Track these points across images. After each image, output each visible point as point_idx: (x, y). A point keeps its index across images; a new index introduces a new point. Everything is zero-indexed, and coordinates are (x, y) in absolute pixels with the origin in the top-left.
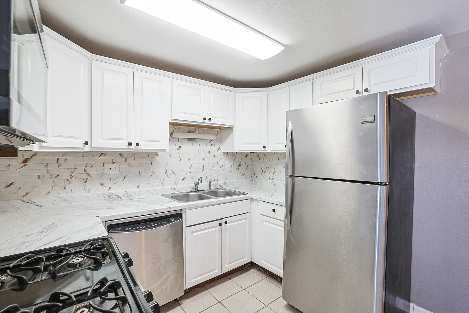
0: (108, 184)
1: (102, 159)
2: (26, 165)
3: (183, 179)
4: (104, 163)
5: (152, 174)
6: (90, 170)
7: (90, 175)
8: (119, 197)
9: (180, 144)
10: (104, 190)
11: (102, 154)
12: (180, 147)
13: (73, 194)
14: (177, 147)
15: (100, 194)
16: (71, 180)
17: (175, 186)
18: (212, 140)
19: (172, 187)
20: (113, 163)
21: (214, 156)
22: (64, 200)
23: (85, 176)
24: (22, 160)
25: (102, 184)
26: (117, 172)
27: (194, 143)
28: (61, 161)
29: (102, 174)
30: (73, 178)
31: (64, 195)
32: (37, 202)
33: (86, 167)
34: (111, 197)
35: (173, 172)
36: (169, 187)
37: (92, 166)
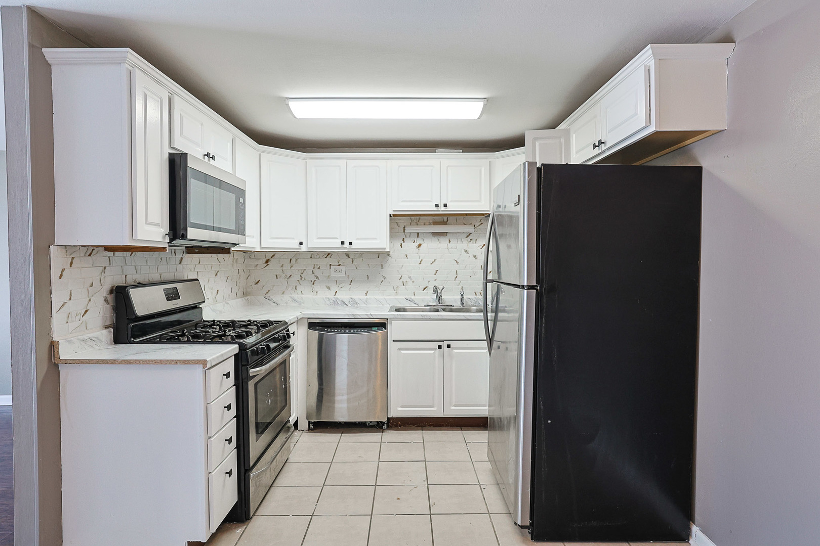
0: (334, 288)
1: (329, 260)
2: (268, 265)
3: (425, 289)
4: (330, 265)
5: (383, 279)
6: (317, 272)
7: (317, 277)
8: (345, 304)
9: (419, 241)
10: (330, 294)
11: (329, 254)
12: (420, 245)
13: (302, 296)
14: (416, 244)
15: (326, 298)
16: (300, 281)
17: (413, 297)
18: (470, 234)
19: (407, 297)
20: (339, 265)
21: (475, 257)
22: (295, 300)
23: (313, 278)
24: (265, 260)
25: (329, 288)
26: (343, 274)
27: (442, 239)
28: (293, 261)
29: (329, 276)
30: (303, 279)
31: (295, 296)
32: (275, 301)
33: (314, 268)
34: (336, 302)
35: (410, 278)
36: (404, 297)
37: (319, 268)
